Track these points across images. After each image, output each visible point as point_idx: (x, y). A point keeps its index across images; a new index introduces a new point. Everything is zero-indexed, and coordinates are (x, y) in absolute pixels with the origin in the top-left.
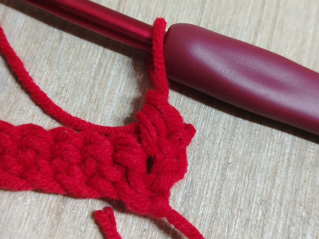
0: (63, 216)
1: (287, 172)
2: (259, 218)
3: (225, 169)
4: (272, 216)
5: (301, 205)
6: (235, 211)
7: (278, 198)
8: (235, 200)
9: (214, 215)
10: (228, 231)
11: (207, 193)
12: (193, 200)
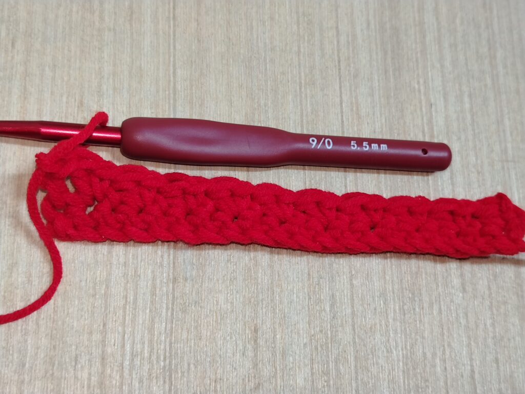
0: (258, 342)
1: (392, 270)
2: (382, 306)
3: (352, 280)
4: (390, 302)
5: (407, 290)
6: (365, 306)
7: (391, 289)
8: (363, 299)
9: (353, 313)
10: (365, 320)
11: (344, 299)
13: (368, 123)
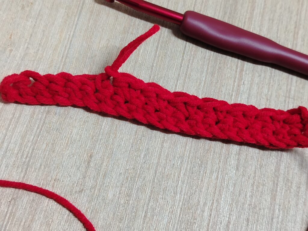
0: (90, 164)
1: (192, 143)
2: (179, 164)
3: (163, 143)
4: (185, 163)
5: (198, 158)
6: (168, 161)
7: (187, 155)
8: (167, 156)
9: (158, 162)
10: (165, 170)
11: (155, 153)
12: (148, 157)
13: (202, 52)
